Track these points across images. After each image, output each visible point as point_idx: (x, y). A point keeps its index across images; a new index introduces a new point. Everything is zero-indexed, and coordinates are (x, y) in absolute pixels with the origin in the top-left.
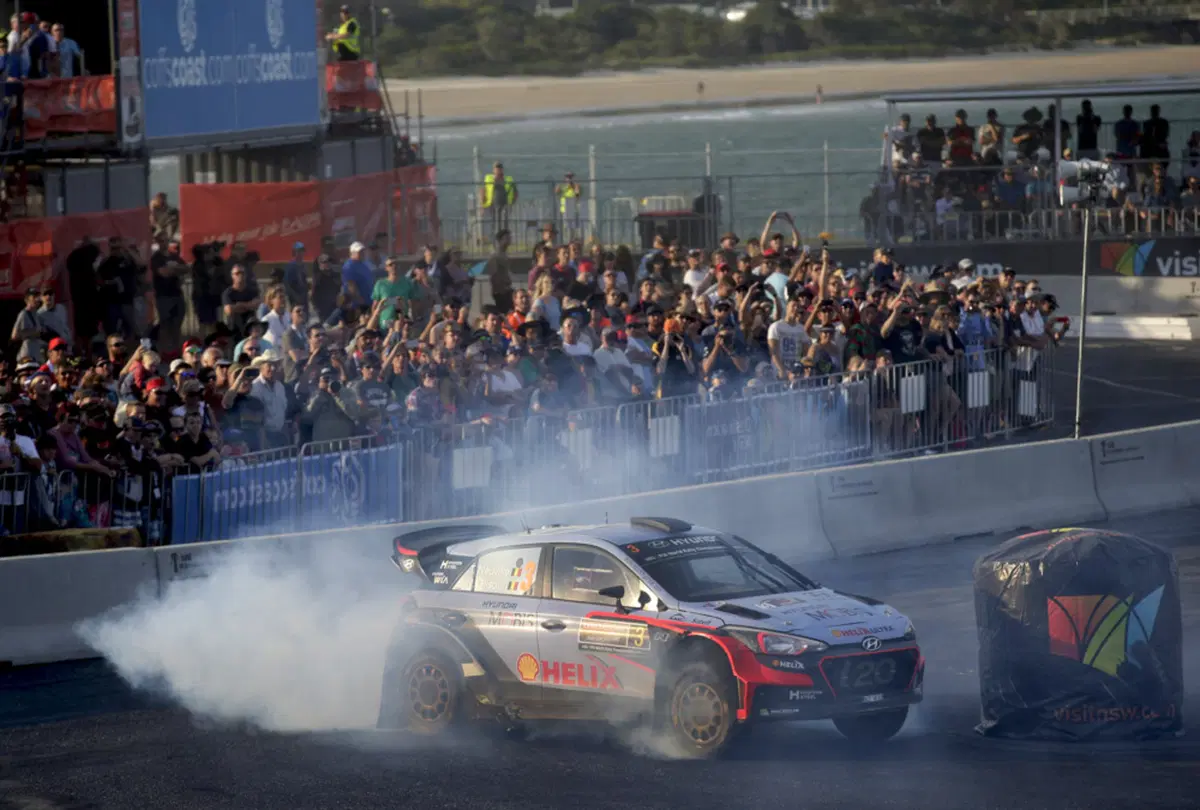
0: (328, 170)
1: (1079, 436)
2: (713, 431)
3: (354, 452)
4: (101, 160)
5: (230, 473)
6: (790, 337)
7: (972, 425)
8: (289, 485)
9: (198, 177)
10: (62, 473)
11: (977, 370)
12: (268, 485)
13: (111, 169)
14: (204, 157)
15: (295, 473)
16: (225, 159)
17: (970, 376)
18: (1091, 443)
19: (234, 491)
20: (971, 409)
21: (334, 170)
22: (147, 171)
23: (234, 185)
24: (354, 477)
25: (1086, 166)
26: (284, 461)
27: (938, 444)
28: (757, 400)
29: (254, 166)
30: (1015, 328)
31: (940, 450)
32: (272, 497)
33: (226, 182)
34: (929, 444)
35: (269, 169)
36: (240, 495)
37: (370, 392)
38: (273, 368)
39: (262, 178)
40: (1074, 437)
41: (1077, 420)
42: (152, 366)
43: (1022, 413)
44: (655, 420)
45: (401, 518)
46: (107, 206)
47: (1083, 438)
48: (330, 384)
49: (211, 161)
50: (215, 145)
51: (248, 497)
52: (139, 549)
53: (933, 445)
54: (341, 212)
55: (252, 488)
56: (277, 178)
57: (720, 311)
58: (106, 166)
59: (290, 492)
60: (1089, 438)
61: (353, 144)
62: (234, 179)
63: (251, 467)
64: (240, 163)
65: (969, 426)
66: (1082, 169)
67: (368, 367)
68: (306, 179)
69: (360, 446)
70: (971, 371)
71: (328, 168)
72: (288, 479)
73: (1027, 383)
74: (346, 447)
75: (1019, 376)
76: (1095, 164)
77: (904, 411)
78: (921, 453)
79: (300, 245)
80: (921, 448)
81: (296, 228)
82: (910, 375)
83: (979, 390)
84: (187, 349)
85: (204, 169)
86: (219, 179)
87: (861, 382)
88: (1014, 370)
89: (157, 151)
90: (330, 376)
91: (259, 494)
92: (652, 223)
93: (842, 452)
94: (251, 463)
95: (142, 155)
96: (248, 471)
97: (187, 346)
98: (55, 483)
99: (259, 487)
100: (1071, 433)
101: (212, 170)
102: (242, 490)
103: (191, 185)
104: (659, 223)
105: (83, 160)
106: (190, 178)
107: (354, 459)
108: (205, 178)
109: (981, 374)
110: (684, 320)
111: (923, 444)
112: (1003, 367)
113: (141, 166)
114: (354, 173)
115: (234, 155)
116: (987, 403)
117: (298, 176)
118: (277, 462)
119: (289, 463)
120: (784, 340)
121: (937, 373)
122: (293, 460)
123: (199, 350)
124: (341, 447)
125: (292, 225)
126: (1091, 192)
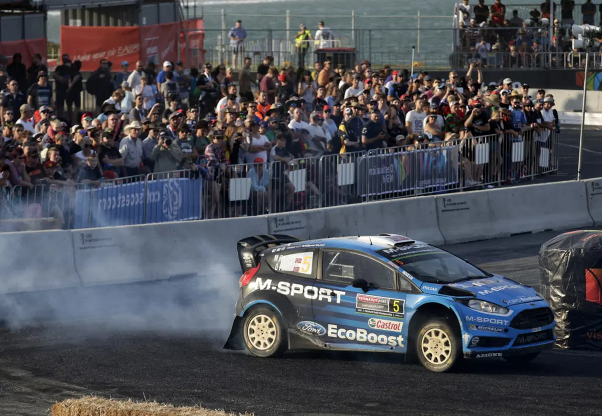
0: (144, 21)
1: (580, 179)
2: (373, 171)
3: (175, 179)
4: (18, 11)
5: (108, 189)
6: (418, 119)
7: (513, 172)
8: (140, 196)
9: (71, 22)
10: (15, 187)
11: (517, 141)
12: (128, 196)
13: (26, 16)
14: (75, 11)
15: (143, 190)
16: (87, 13)
17: (514, 144)
18: (586, 183)
19: (109, 199)
20: (514, 163)
21: (147, 21)
22: (45, 18)
23: (91, 27)
24: (175, 193)
25: (587, 28)
26: (137, 183)
27: (495, 182)
28: (397, 155)
29: (103, 17)
30: (538, 118)
31: (496, 185)
32: (130, 203)
33: (87, 26)
34: (490, 182)
35: (111, 20)
36: (112, 201)
37: (183, 145)
38: (137, 132)
39: (107, 24)
40: (577, 179)
41: (579, 170)
42: (57, 128)
43: (541, 165)
44: (340, 165)
45: (201, 217)
46: (23, 37)
47: (581, 180)
48: (165, 141)
49: (78, 14)
50: (82, 5)
51: (117, 203)
52: (61, 230)
53: (492, 183)
54: (150, 44)
55: (119, 198)
56: (116, 24)
57: (371, 105)
58: (23, 14)
59: (140, 200)
60: (585, 180)
61: (158, 6)
62: (91, 24)
63: (119, 186)
64: (95, 15)
65: (512, 172)
66: (585, 29)
67: (183, 132)
68: (132, 25)
69: (179, 176)
70: (514, 142)
71: (144, 19)
72: (139, 193)
73: (544, 149)
74: (171, 176)
75: (540, 144)
76: (592, 27)
77: (477, 163)
78: (486, 187)
79: (126, 62)
80: (485, 184)
81: (126, 52)
82: (481, 143)
83: (518, 152)
84: (85, 118)
85: (75, 18)
86: (83, 24)
87: (454, 146)
88: (538, 141)
89: (50, 7)
90: (164, 136)
91: (123, 201)
92: (325, 54)
93: (443, 185)
94: (119, 184)
95: (43, 9)
96: (117, 188)
97: (85, 117)
98: (11, 193)
99: (123, 197)
100: (575, 178)
101: (79, 19)
102: (114, 199)
103: (66, 27)
104: (328, 55)
105: (10, 11)
106: (67, 23)
107: (176, 184)
108: (75, 23)
109: (520, 143)
110: (357, 110)
111: (487, 182)
112: (532, 140)
113: (42, 15)
114: (159, 22)
115: (91, 10)
116: (522, 160)
117: (127, 23)
118: (133, 184)
119: (139, 185)
120: (416, 121)
121: (496, 142)
122: (142, 182)
123: (91, 119)
124: (168, 176)
125: (124, 50)
126: (590, 43)
